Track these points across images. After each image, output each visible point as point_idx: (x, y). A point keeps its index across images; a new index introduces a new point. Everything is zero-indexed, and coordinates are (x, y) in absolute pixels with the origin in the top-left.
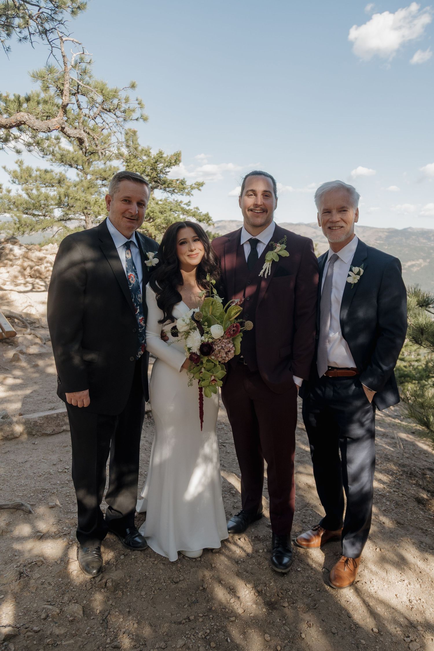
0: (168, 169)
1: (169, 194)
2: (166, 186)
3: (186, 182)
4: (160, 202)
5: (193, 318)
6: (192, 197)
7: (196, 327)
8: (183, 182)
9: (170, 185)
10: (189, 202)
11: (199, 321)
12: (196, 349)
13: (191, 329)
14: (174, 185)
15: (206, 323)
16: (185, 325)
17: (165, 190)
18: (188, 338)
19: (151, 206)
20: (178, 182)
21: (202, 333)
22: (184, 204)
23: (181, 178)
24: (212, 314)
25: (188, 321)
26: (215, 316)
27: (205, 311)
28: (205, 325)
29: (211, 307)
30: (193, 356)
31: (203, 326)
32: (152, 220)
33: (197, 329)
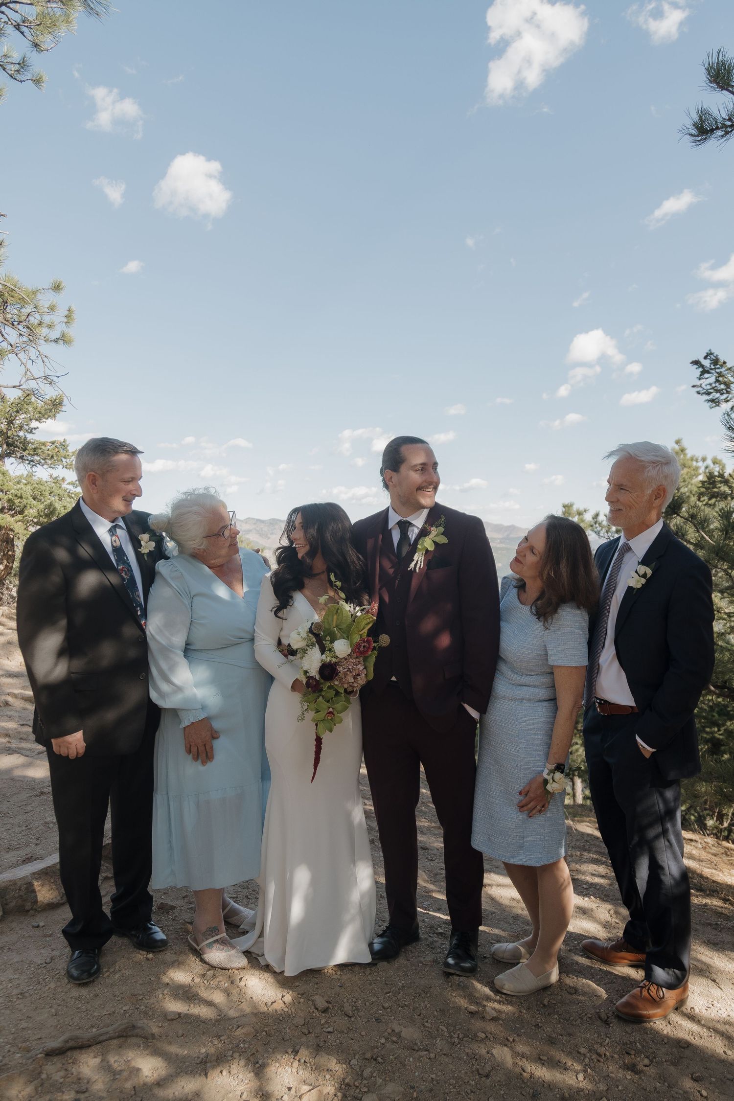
5: (311, 631)
7: (315, 643)
11: (319, 634)
12: (314, 672)
13: (307, 646)
15: (328, 638)
16: (301, 639)
18: (304, 658)
21: (323, 650)
24: (337, 626)
25: (304, 635)
26: (340, 629)
27: (328, 622)
28: (327, 640)
29: (335, 616)
30: (311, 681)
31: (324, 642)
33: (317, 645)
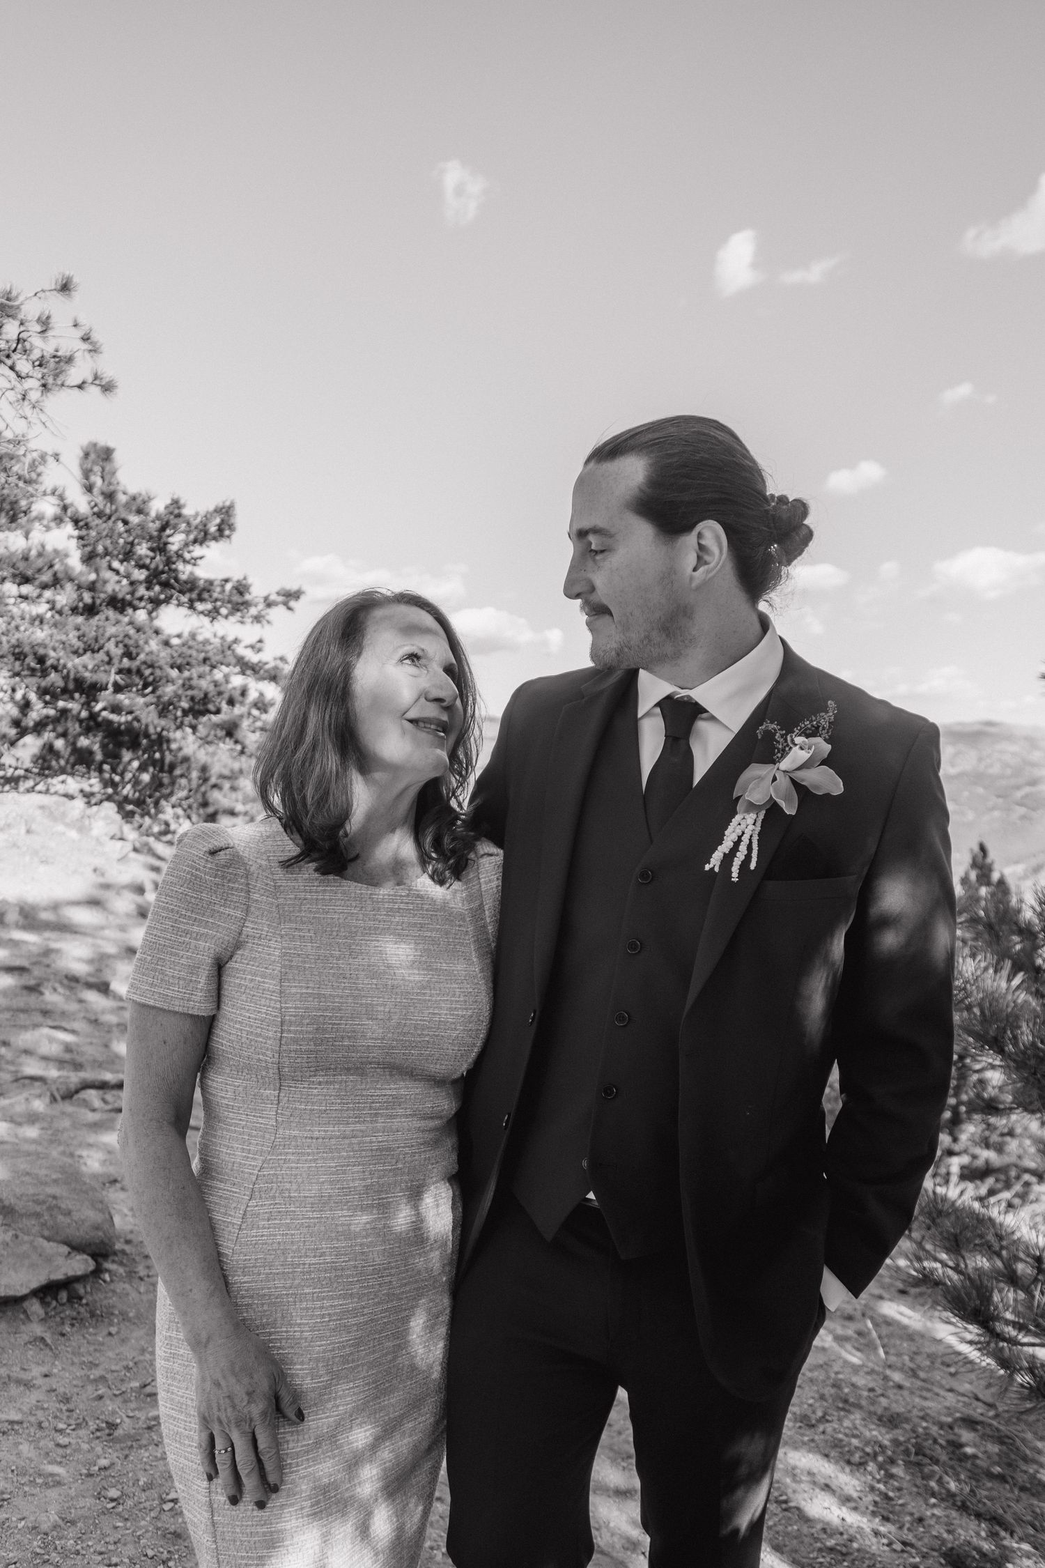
0: (198, 551)
1: (206, 621)
2: (194, 596)
3: (250, 586)
4: (175, 641)
6: (267, 626)
8: (241, 589)
9: (206, 595)
10: (260, 641)
14: (215, 595)
17: (191, 607)
19: (147, 649)
20: (228, 587)
22: (246, 647)
23: (236, 576)
32: (150, 689)
